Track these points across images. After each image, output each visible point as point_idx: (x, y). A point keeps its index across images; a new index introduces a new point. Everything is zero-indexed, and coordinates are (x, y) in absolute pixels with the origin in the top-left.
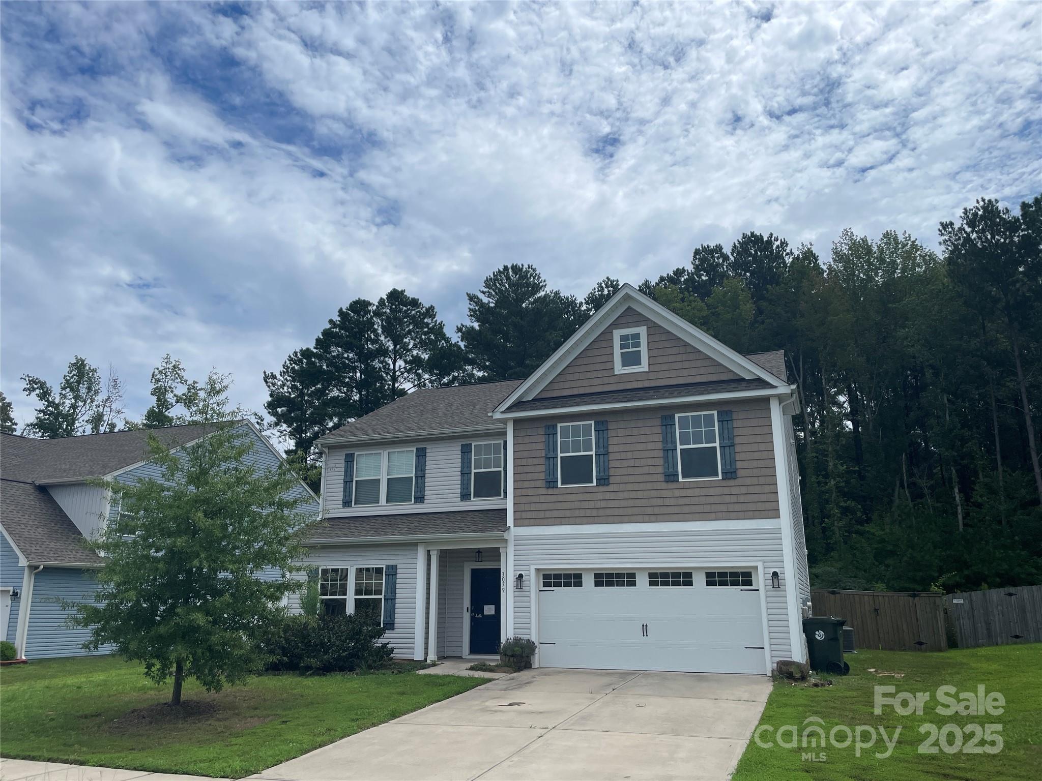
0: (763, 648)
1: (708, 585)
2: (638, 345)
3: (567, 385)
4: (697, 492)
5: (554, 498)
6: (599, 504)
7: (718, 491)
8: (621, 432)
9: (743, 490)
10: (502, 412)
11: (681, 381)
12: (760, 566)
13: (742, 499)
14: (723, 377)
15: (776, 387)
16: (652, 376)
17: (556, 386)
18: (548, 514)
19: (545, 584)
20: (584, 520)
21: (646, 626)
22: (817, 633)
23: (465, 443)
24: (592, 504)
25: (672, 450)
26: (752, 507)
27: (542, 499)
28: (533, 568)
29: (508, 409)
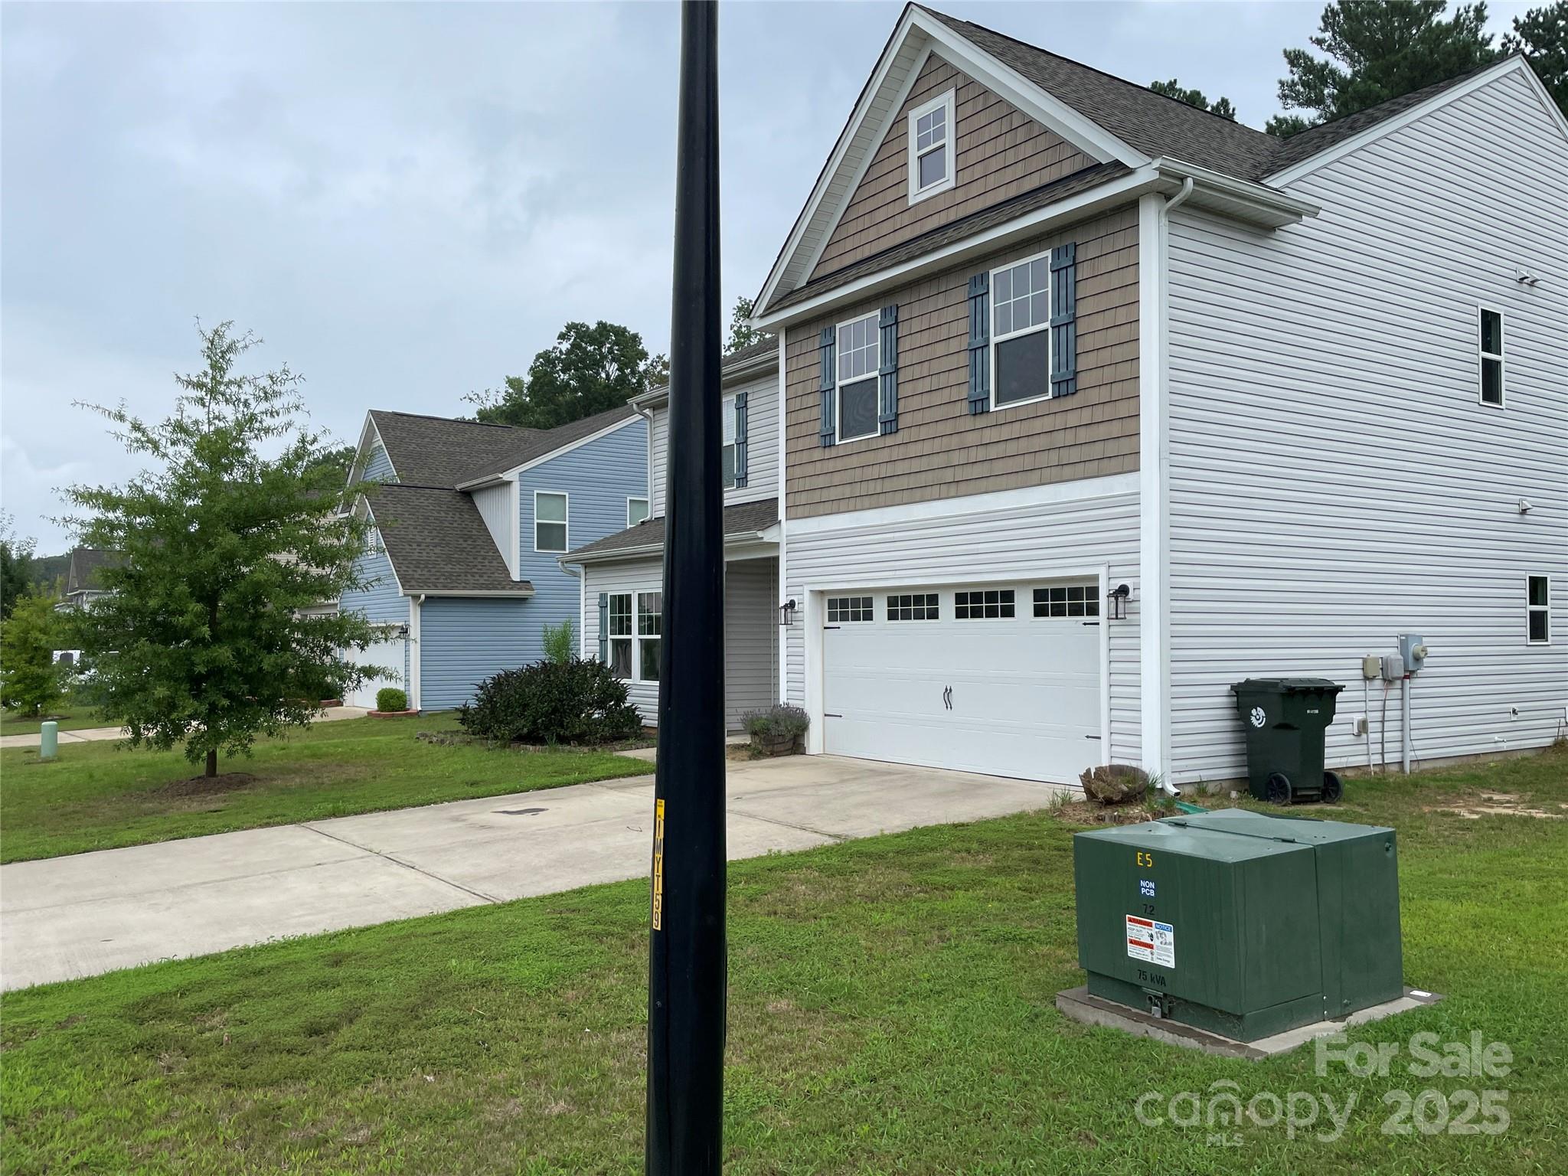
0: (1099, 738)
1: (1036, 614)
2: (940, 133)
3: (849, 244)
4: (1016, 430)
5: (830, 466)
6: (885, 471)
7: (1047, 423)
8: (916, 325)
9: (1086, 416)
10: (762, 317)
11: (1001, 196)
12: (1102, 572)
13: (1083, 435)
14: (1067, 169)
15: (1128, 172)
16: (960, 196)
17: (834, 251)
18: (826, 495)
19: (832, 617)
20: (866, 501)
21: (951, 690)
22: (1254, 712)
24: (874, 472)
25: (982, 347)
26: (1097, 450)
27: (819, 468)
28: (807, 589)
29: (765, 310)
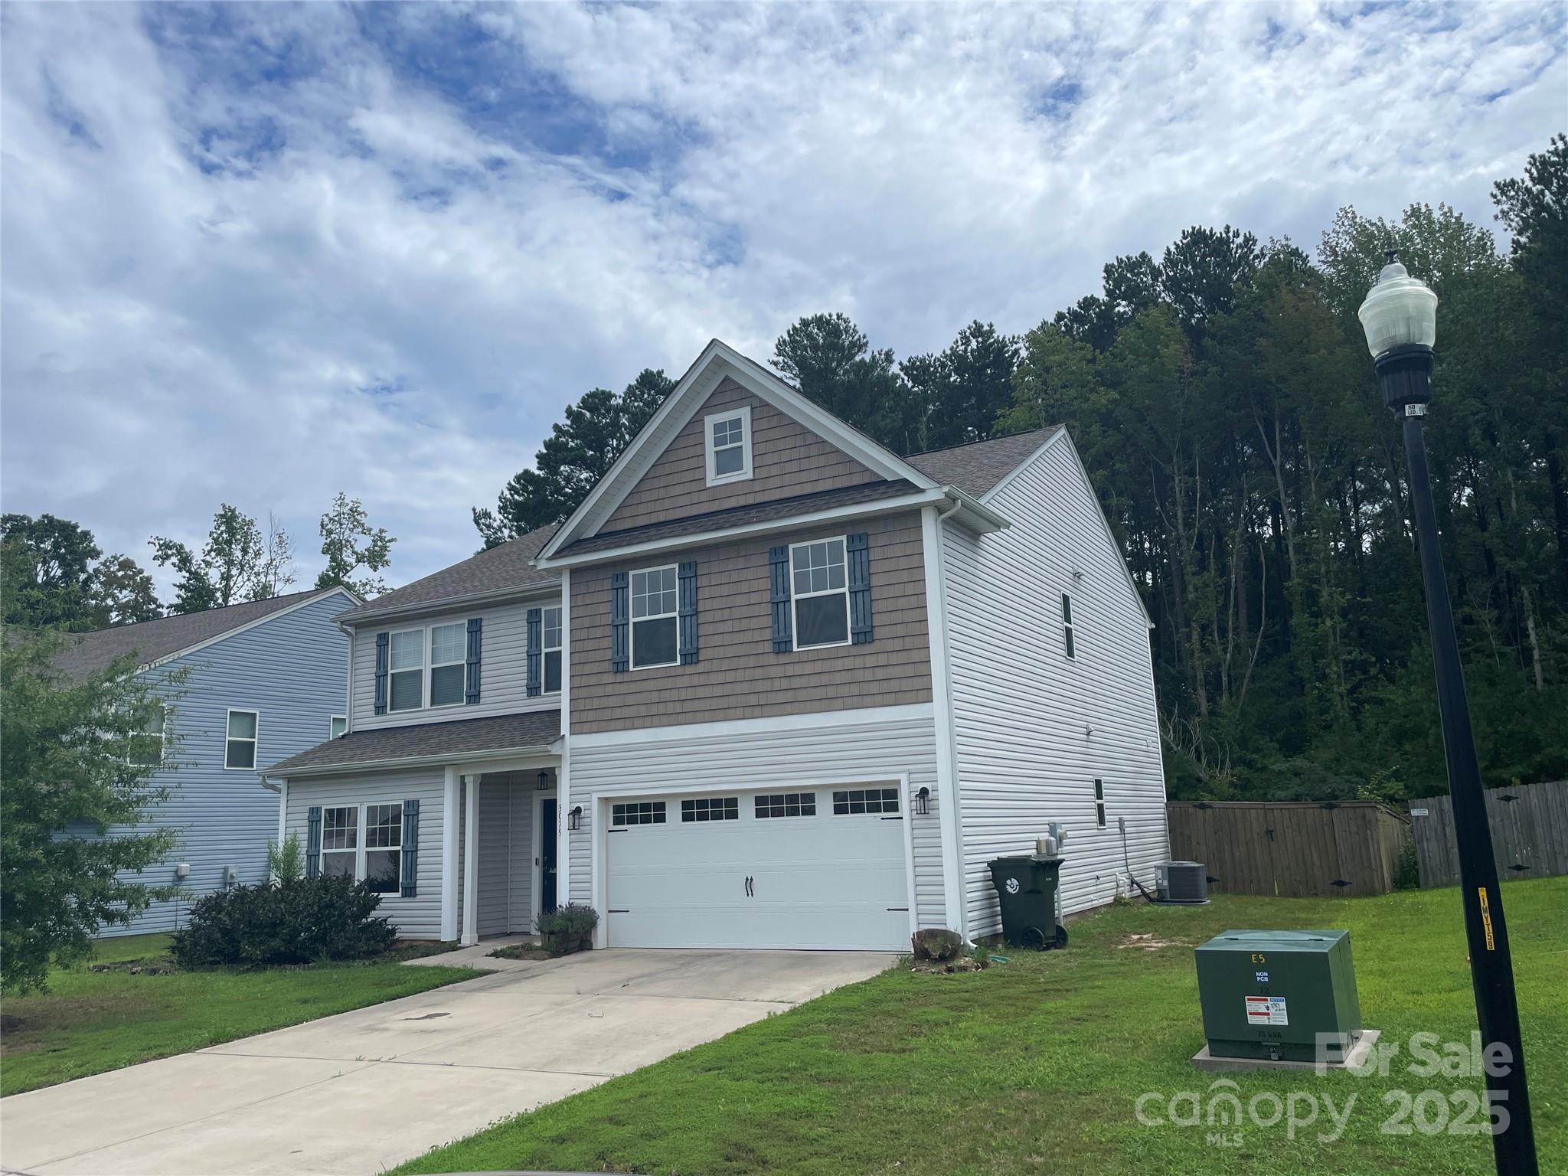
0: (907, 910)
1: (836, 813)
2: (738, 437)
3: (642, 509)
4: (818, 667)
5: (623, 688)
6: (684, 694)
7: (848, 663)
8: (715, 579)
9: (882, 659)
10: (550, 559)
11: (797, 491)
12: (904, 778)
13: (880, 674)
14: (857, 480)
15: (922, 491)
16: (757, 486)
17: (627, 512)
18: (617, 713)
19: (618, 821)
20: (665, 719)
21: (752, 879)
22: (1009, 882)
23: (532, 608)
24: (675, 695)
25: (784, 602)
26: (894, 685)
27: (609, 690)
28: (595, 797)
29: (556, 553)
